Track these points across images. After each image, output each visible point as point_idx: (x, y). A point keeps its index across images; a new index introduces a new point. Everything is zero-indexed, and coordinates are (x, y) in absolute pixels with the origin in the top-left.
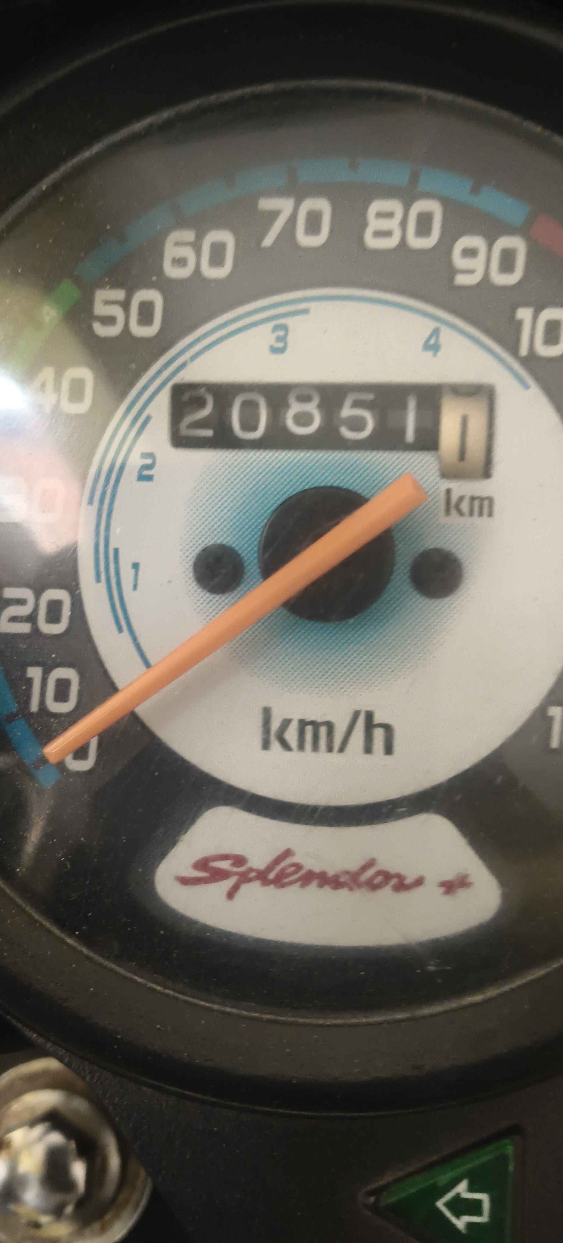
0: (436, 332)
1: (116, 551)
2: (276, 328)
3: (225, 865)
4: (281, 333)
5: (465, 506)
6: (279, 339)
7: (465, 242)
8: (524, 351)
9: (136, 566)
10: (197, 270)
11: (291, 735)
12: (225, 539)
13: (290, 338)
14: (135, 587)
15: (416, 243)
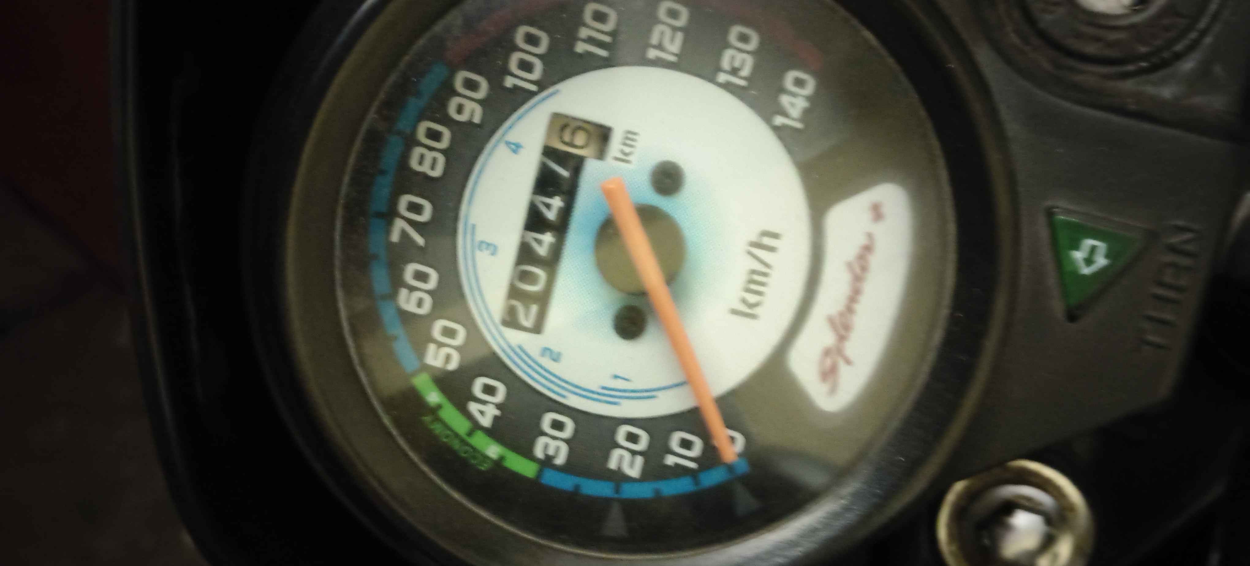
0: (508, 143)
4: (484, 246)
5: (627, 150)
6: (487, 249)
7: (452, 111)
8: (533, 88)
9: (616, 377)
10: (428, 292)
11: (752, 298)
13: (489, 241)
15: (444, 144)
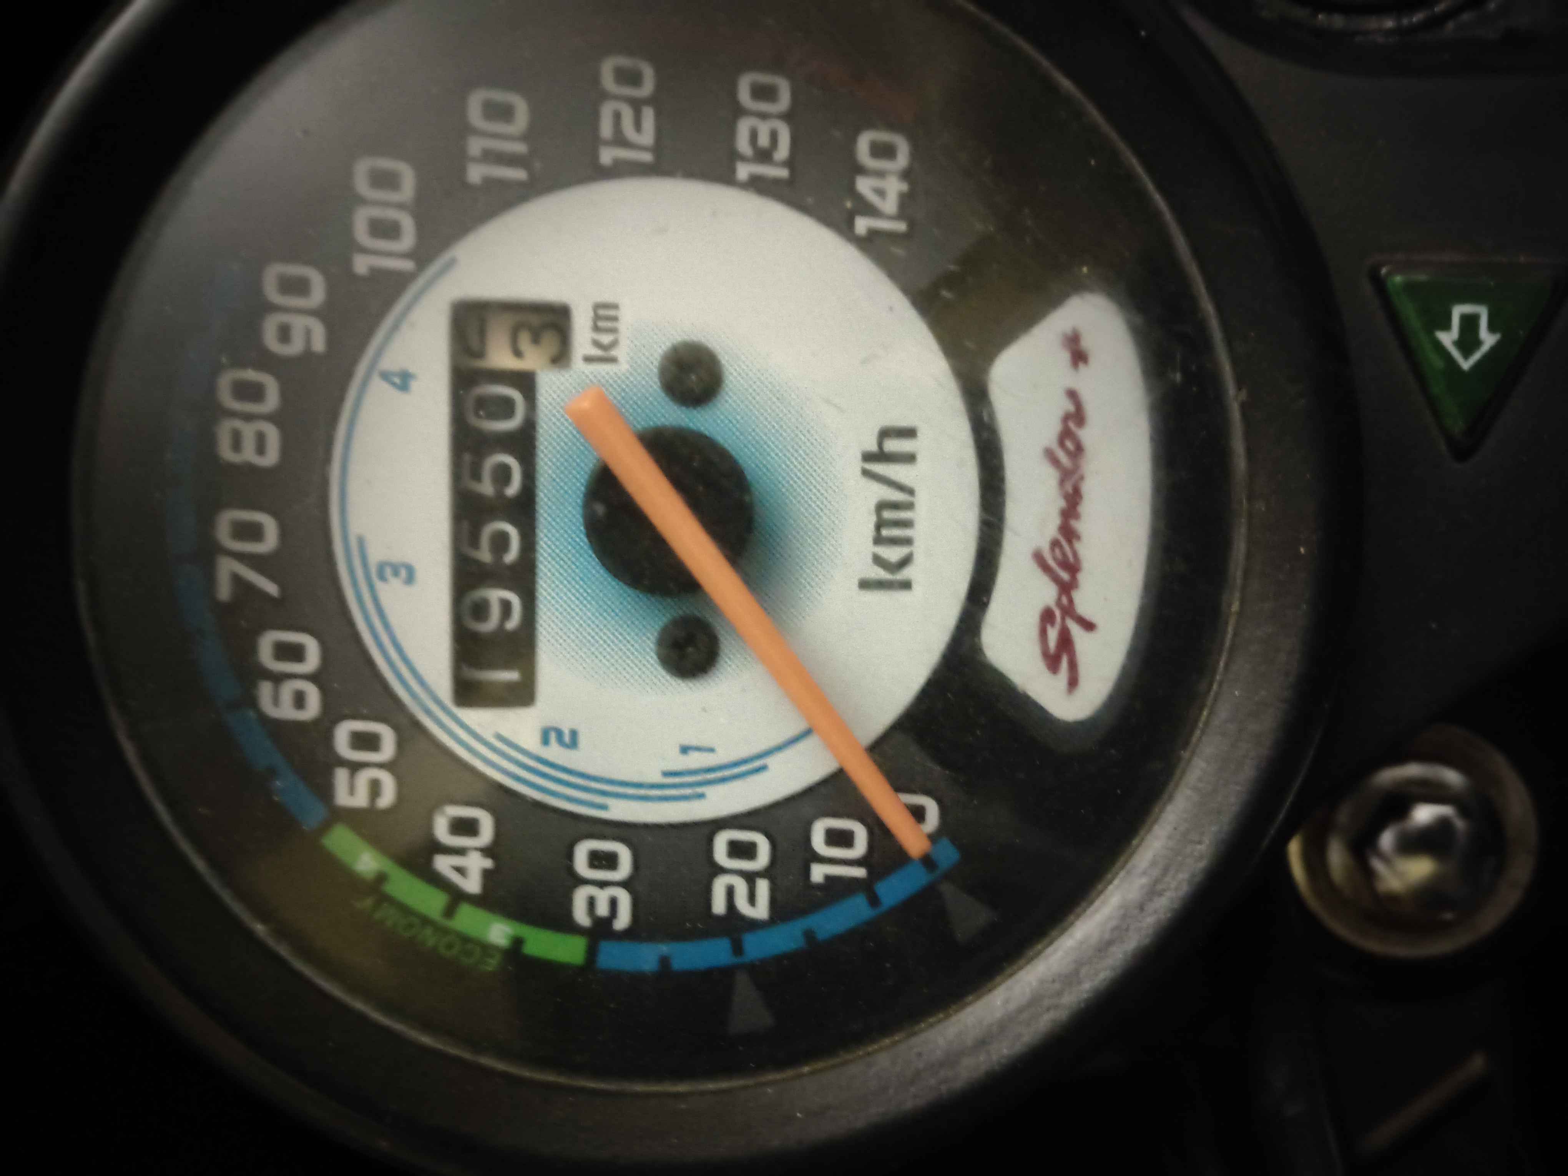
1: (667, 774)
2: (382, 577)
3: (1053, 634)
12: (649, 639)
14: (711, 750)
